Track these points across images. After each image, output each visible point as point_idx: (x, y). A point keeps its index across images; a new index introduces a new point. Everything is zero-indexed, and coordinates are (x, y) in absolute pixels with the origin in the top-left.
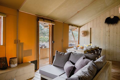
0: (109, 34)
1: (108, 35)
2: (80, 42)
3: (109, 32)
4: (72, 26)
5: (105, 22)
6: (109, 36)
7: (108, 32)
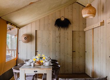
0: (60, 40)
1: (58, 41)
2: (19, 52)
3: (60, 38)
4: (11, 25)
5: (55, 25)
6: (60, 42)
7: (58, 37)
